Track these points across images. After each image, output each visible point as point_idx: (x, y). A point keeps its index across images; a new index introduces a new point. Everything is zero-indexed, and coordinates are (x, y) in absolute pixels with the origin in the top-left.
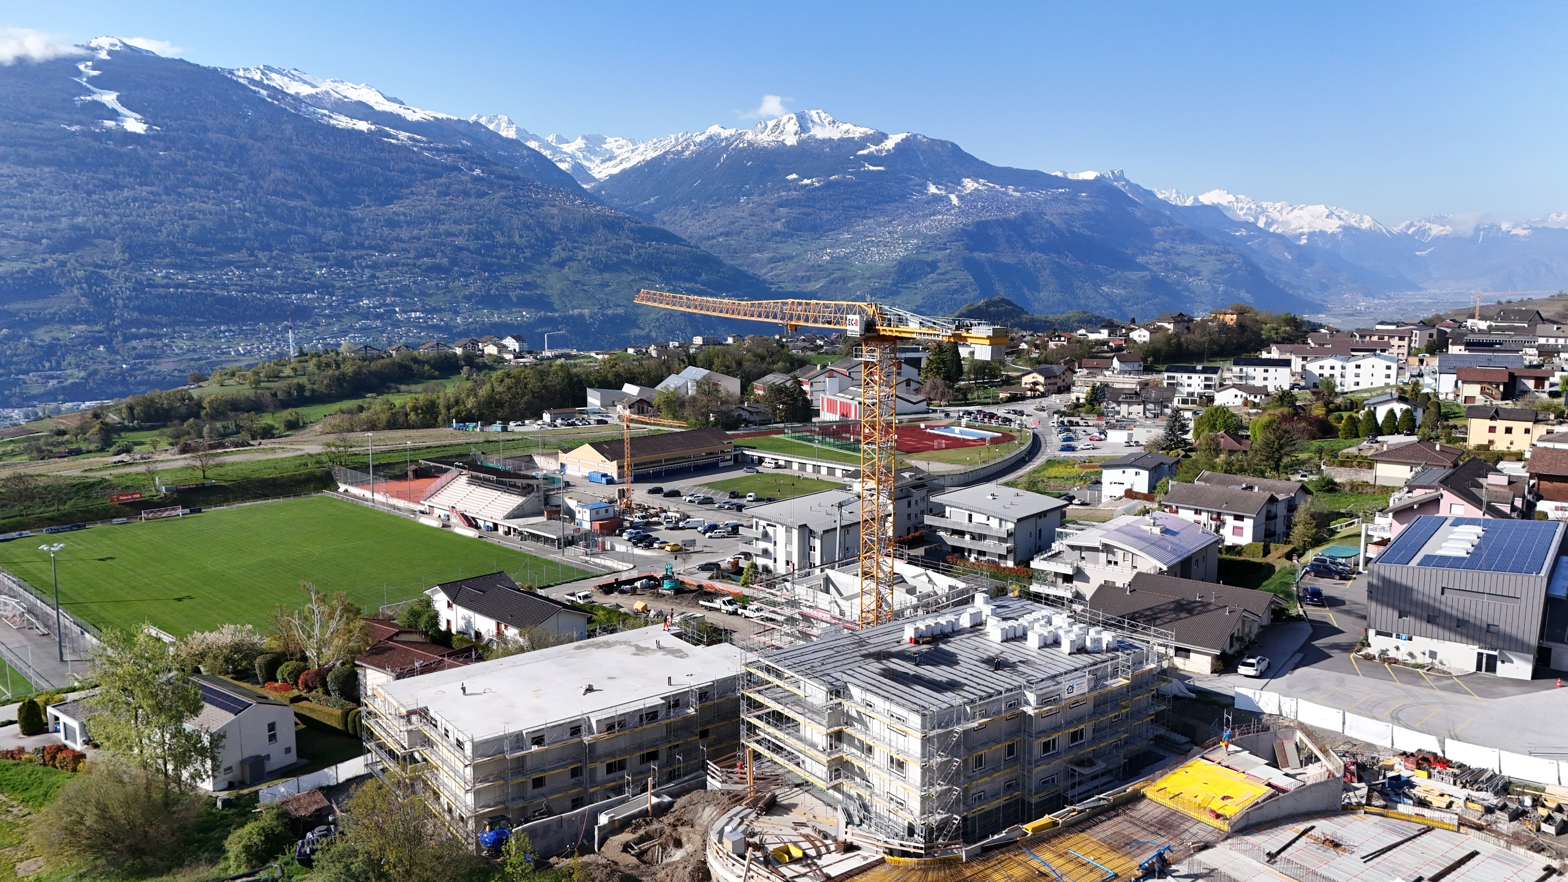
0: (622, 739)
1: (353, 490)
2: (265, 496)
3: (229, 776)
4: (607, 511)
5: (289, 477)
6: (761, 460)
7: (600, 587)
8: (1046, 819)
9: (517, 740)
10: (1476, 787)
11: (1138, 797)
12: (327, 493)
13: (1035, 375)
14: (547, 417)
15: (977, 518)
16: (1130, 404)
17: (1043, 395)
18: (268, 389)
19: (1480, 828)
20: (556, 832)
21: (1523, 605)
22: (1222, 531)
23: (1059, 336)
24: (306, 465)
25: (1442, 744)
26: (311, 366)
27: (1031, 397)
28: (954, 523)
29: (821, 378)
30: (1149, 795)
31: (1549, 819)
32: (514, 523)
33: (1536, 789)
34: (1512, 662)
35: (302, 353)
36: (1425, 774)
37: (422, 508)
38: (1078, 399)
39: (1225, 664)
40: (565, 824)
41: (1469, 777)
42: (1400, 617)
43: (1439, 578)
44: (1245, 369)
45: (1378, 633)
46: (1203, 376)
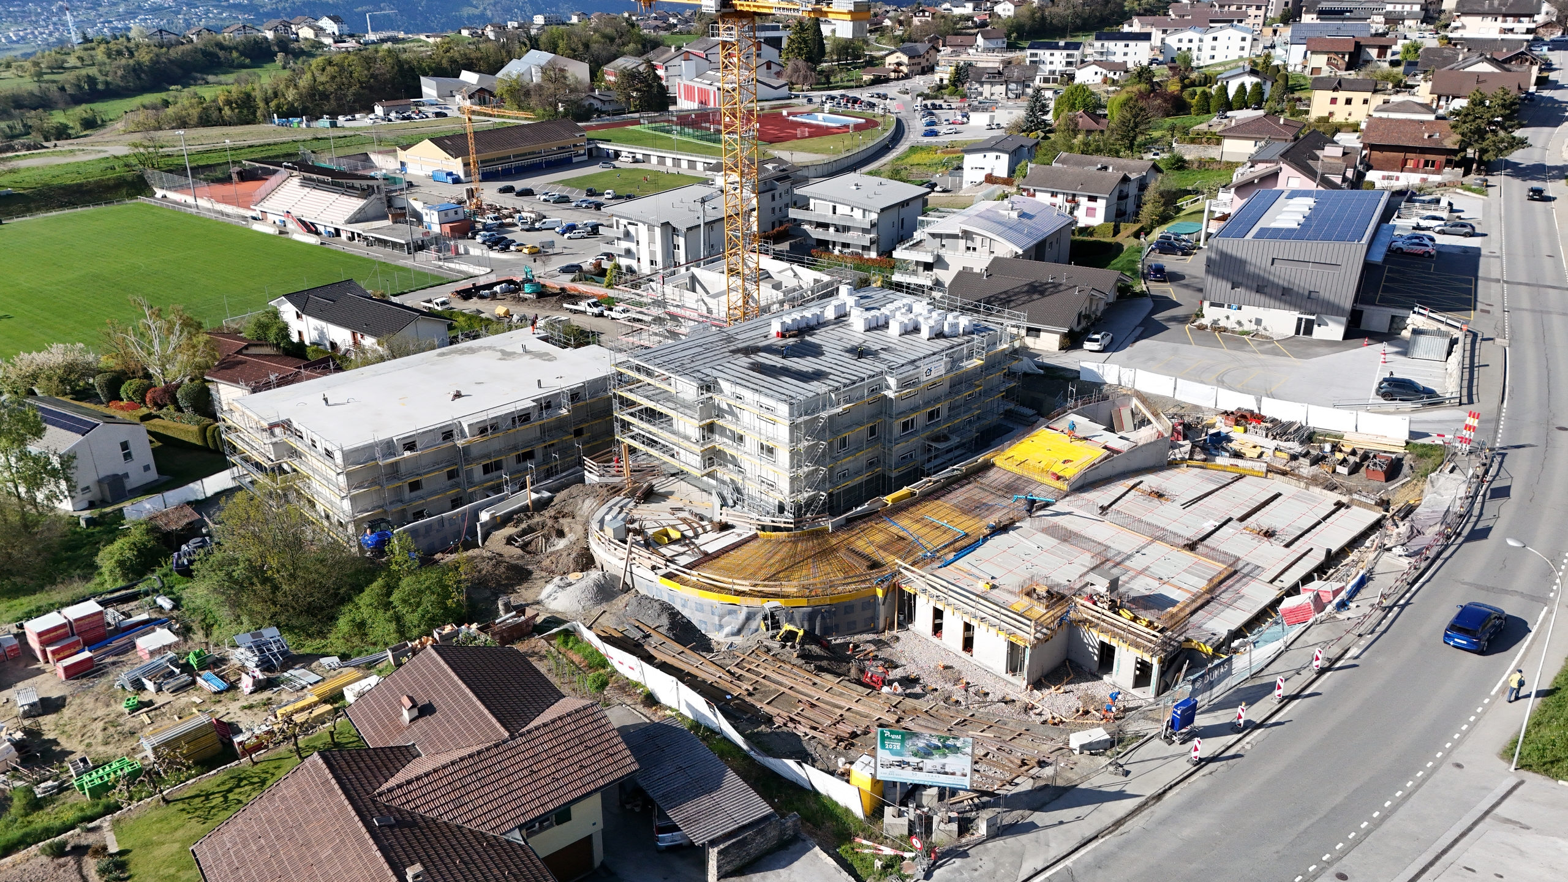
0: (496, 442)
1: (172, 195)
2: (72, 204)
3: (88, 496)
4: (456, 213)
5: (96, 182)
6: (617, 154)
7: (458, 293)
8: (905, 490)
9: (389, 447)
10: (1284, 438)
11: (988, 466)
12: (142, 199)
13: (899, 54)
14: (379, 110)
15: (842, 210)
16: (992, 84)
17: (907, 77)
18: (54, 82)
19: (1284, 473)
20: (438, 531)
21: (1343, 271)
22: (1076, 213)
23: (923, 11)
24: (113, 168)
25: (1259, 401)
26: (100, 54)
27: (895, 79)
28: (819, 215)
29: (676, 61)
30: (998, 463)
31: (1344, 462)
32: (357, 228)
33: (1336, 437)
34: (1327, 325)
35: (86, 40)
36: (1241, 429)
37: (254, 214)
38: (941, 80)
39: (1072, 341)
40: (446, 524)
41: (1280, 430)
42: (1233, 288)
43: (1271, 249)
44: (1106, 44)
45: (1212, 304)
46: (1065, 53)
